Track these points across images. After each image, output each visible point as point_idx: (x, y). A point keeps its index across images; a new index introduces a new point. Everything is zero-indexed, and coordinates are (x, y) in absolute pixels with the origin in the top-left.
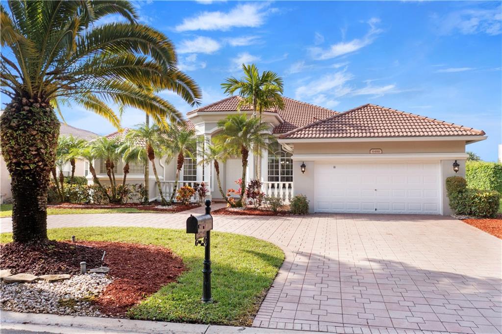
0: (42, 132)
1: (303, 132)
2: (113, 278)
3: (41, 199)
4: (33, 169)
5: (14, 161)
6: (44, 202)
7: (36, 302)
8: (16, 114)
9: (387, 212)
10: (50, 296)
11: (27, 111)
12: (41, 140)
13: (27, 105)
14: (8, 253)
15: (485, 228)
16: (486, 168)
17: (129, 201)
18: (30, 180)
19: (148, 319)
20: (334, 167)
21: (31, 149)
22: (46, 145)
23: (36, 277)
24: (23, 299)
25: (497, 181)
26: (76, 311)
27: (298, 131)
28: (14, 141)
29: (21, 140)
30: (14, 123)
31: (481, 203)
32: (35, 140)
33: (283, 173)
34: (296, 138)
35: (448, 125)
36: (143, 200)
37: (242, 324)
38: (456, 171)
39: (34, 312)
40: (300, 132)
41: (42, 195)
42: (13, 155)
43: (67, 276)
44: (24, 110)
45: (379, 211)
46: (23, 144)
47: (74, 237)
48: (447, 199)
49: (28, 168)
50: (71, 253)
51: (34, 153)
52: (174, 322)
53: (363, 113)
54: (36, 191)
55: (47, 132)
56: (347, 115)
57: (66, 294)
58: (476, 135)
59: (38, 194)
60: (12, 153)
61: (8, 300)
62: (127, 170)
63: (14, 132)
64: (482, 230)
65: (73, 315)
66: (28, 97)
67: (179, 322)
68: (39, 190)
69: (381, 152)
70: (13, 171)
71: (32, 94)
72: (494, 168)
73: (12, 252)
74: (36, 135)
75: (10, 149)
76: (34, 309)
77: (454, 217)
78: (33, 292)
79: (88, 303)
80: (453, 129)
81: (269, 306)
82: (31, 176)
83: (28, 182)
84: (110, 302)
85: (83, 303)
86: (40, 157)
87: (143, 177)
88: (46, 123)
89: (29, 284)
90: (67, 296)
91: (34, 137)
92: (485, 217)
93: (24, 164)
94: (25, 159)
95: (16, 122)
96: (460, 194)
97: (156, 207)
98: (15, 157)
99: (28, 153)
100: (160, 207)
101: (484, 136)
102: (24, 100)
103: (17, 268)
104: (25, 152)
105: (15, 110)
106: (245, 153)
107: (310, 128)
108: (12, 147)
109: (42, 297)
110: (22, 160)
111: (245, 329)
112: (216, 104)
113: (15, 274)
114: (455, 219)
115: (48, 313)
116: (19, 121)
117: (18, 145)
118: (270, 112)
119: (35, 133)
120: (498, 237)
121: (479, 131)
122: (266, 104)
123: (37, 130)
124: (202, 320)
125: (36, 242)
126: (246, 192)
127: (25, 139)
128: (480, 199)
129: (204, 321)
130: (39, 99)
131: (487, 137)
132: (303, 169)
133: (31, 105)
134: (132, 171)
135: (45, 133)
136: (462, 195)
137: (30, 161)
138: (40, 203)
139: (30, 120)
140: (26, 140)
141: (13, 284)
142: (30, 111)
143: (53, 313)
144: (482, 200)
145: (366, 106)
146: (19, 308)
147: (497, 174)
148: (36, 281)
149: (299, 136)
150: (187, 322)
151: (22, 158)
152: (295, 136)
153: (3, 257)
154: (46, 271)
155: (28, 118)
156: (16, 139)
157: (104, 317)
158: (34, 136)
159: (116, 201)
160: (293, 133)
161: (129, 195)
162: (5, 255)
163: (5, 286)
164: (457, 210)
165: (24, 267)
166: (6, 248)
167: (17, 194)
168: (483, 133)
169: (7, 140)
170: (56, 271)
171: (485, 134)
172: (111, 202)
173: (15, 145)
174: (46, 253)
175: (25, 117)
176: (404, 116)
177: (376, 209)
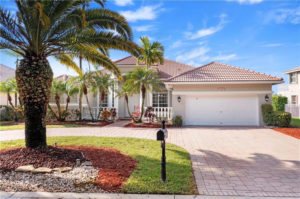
0: (45, 78)
1: (179, 78)
2: (97, 168)
3: (44, 120)
4: (40, 101)
5: (28, 96)
6: (45, 122)
7: (59, 185)
8: (28, 67)
9: (227, 124)
10: (66, 181)
11: (35, 65)
12: (44, 84)
13: (35, 61)
14: (26, 155)
15: (288, 133)
16: (274, 99)
17: (69, 120)
18: (38, 108)
19: (135, 193)
20: (197, 99)
21: (38, 89)
22: (47, 86)
23: (51, 170)
24: (49, 183)
25: (280, 106)
26: (88, 190)
27: (176, 77)
28: (28, 83)
29: (32, 83)
30: (28, 72)
31: (282, 119)
32: (41, 83)
33: (160, 102)
34: (175, 81)
35: (262, 74)
36: (78, 119)
37: (193, 193)
38: (267, 101)
39: (60, 192)
40: (177, 78)
41: (44, 118)
42: (27, 93)
43: (70, 168)
44: (33, 64)
45: (223, 124)
46: (34, 86)
47: (56, 143)
48: (262, 117)
49: (36, 101)
50: (64, 154)
51: (40, 91)
52: (152, 194)
53: (211, 67)
54: (41, 115)
55: (48, 78)
56: (202, 68)
57: (76, 180)
58: (278, 80)
59: (42, 117)
60: (26, 91)
61: (40, 185)
62: (68, 101)
63: (28, 78)
64: (286, 134)
65: (87, 193)
66: (36, 56)
67: (155, 194)
68: (42, 115)
69: (224, 90)
70: (26, 103)
71: (38, 54)
72: (278, 99)
73: (28, 154)
74: (41, 80)
75: (25, 89)
76: (60, 190)
77: (266, 127)
78: (54, 179)
79: (92, 184)
80: (265, 77)
81: (200, 182)
82: (38, 106)
83: (36, 110)
84: (106, 184)
85: (89, 184)
86: (44, 94)
87: (78, 105)
88: (47, 73)
89: (49, 174)
90: (77, 181)
91: (40, 82)
92: (284, 127)
93: (34, 99)
94: (35, 95)
95: (29, 72)
96: (270, 114)
97: (89, 123)
98: (28, 94)
99: (37, 92)
100: (91, 123)
101: (283, 81)
102: (33, 58)
103: (36, 164)
104: (35, 91)
105: (27, 64)
106: (144, 90)
107: (182, 76)
108: (27, 88)
109: (61, 182)
110: (33, 96)
111: (196, 196)
112: (120, 60)
113: (37, 168)
114: (267, 128)
115: (70, 192)
116: (30, 71)
117: (31, 86)
118: (154, 65)
119: (41, 78)
120: (298, 138)
121: (280, 78)
122: (153, 61)
123: (42, 77)
124: (169, 192)
125: (41, 148)
126: (144, 114)
127: (34, 83)
128: (281, 117)
129: (170, 193)
130: (42, 57)
131: (284, 81)
132: (179, 100)
133: (37, 61)
134: (72, 101)
135: (46, 79)
136: (271, 115)
137: (37, 97)
138: (43, 123)
139: (38, 71)
140: (36, 83)
141: (38, 175)
142: (37, 65)
143: (73, 192)
144: (283, 117)
145: (213, 63)
146: (50, 189)
147: (280, 102)
148: (53, 172)
149: (177, 80)
150: (160, 194)
151: (33, 95)
152: (175, 80)
153: (23, 157)
154: (56, 165)
155: (36, 69)
156: (29, 82)
157: (107, 193)
158: (40, 80)
159: (61, 120)
160: (173, 79)
161: (69, 116)
162: (24, 156)
163: (34, 176)
164: (268, 123)
165: (40, 163)
166: (23, 152)
167: (29, 118)
168: (282, 79)
169: (23, 83)
170: (61, 165)
171: (283, 80)
172: (58, 120)
173: (28, 86)
174: (50, 154)
175: (34, 69)
176: (236, 69)
177: (221, 123)
